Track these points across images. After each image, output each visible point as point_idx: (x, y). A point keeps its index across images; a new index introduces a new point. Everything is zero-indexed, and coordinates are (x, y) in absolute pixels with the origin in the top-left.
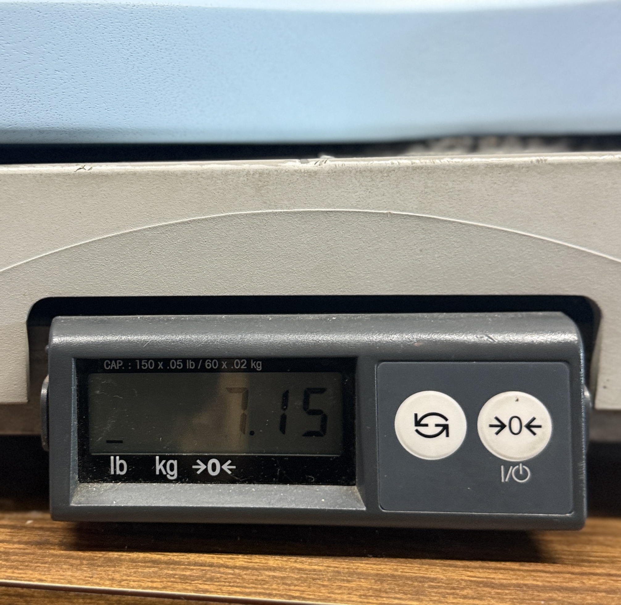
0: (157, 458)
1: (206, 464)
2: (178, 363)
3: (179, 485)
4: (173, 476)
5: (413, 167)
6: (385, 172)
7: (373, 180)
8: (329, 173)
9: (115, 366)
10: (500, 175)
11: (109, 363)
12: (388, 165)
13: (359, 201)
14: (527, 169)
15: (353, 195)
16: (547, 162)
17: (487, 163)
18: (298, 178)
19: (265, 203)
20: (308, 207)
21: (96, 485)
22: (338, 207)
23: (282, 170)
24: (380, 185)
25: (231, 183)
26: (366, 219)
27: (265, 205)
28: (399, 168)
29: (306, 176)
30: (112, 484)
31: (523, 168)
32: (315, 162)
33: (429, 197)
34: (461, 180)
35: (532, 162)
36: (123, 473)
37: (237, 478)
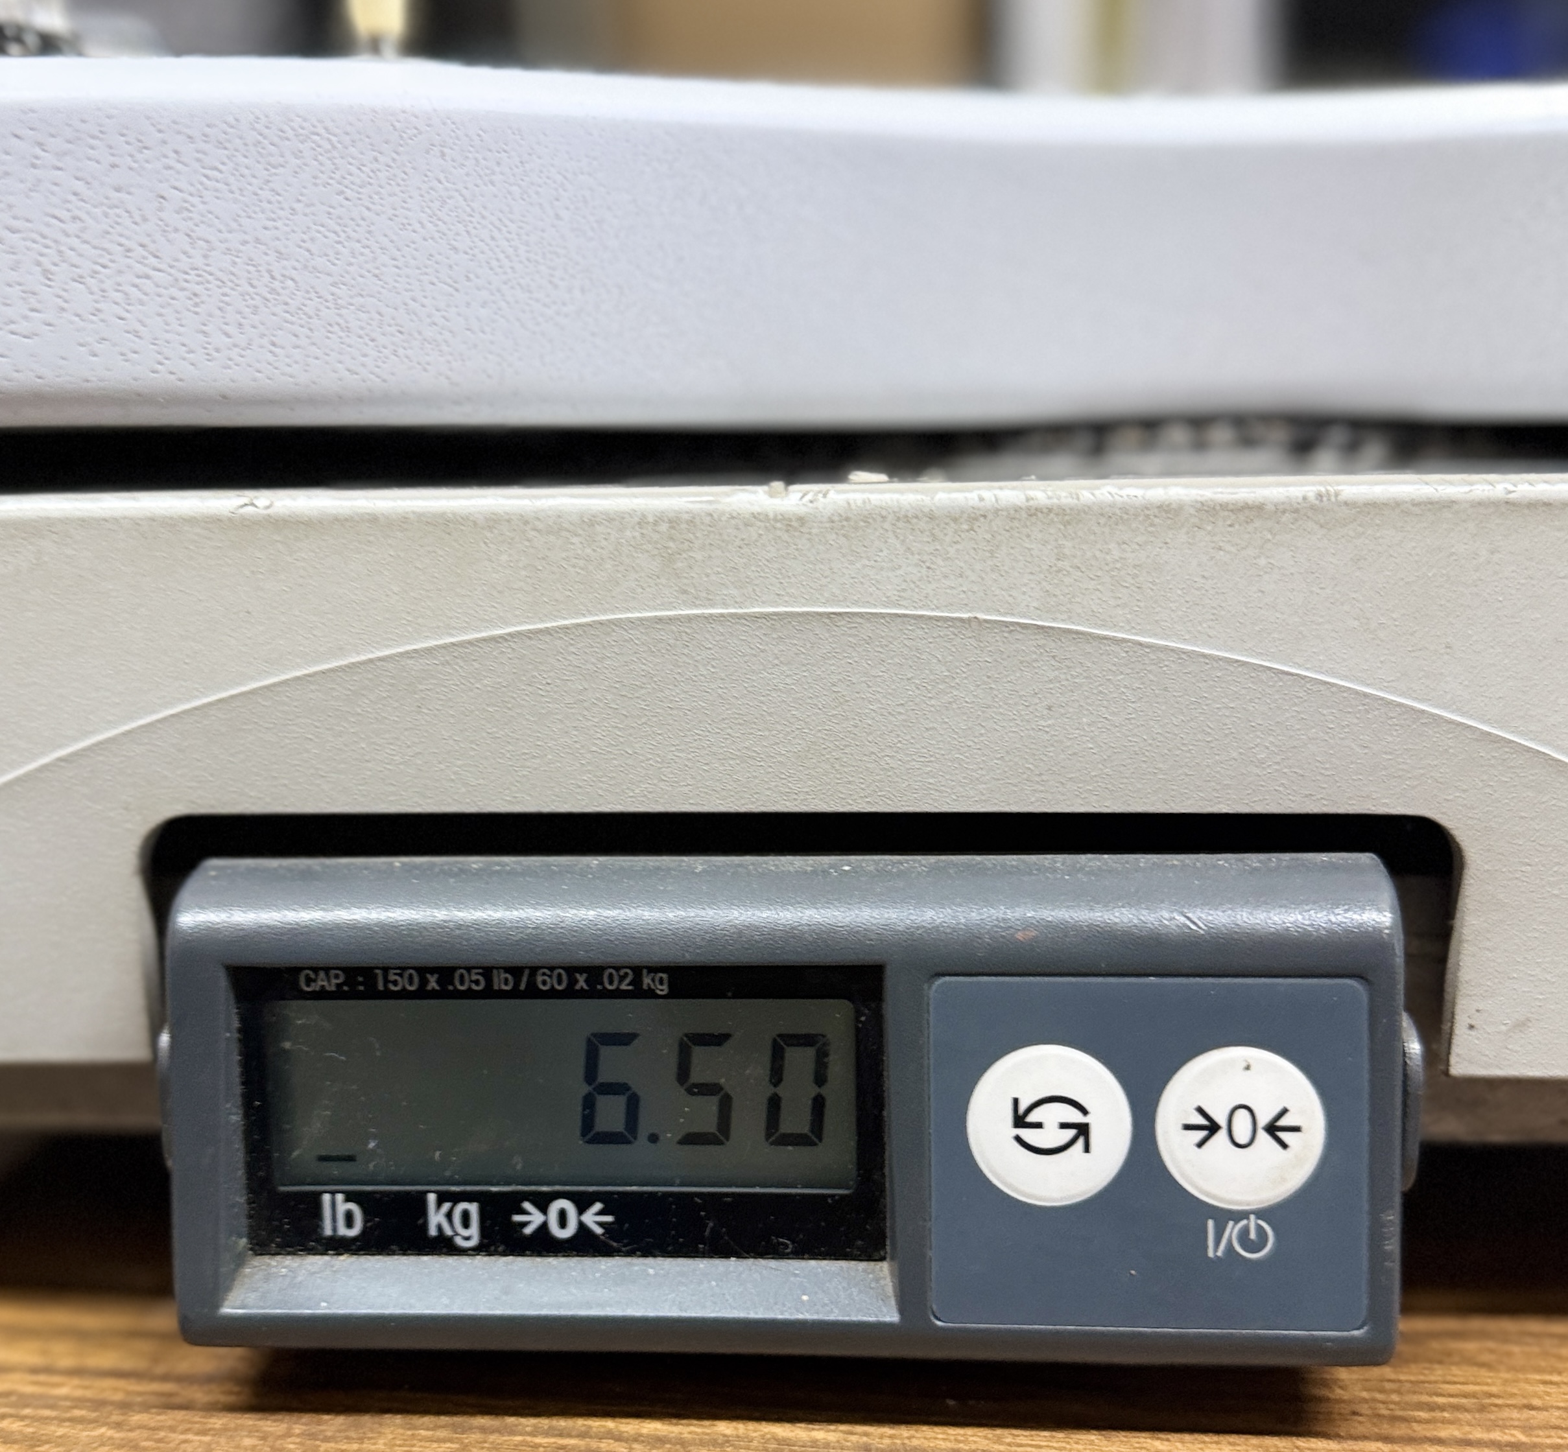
0: (432, 1198)
1: (544, 1210)
2: (474, 977)
3: (481, 1260)
4: (467, 1239)
5: (1029, 508)
6: (962, 520)
7: (935, 538)
8: (833, 522)
9: (325, 983)
10: (1230, 529)
11: (312, 976)
12: (971, 503)
13: (904, 590)
14: (1295, 515)
15: (890, 574)
16: (1341, 498)
17: (1202, 499)
18: (761, 532)
19: (685, 592)
20: (787, 603)
21: (289, 1261)
22: (856, 603)
23: (723, 513)
24: (952, 551)
25: (604, 543)
26: (920, 632)
27: (684, 597)
28: (997, 512)
29: (780, 529)
30: (326, 1258)
31: (1284, 512)
32: (800, 495)
33: (1067, 580)
34: (1139, 539)
35: (1305, 498)
36: (354, 1232)
37: (615, 1244)
